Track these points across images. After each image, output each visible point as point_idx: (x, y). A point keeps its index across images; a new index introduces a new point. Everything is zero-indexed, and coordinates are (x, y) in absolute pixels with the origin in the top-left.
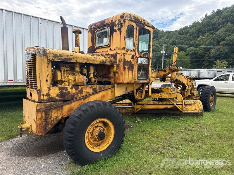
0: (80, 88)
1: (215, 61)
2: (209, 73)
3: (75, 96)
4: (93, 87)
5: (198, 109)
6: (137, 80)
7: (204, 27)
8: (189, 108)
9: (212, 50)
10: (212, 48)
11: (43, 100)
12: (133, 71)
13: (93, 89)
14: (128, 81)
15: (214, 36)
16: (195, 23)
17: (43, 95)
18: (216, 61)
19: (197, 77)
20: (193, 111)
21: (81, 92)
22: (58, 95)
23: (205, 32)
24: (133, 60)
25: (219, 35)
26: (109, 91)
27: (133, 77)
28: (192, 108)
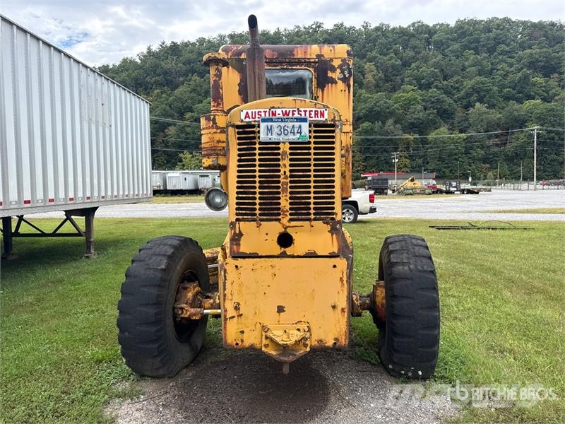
1: (180, 152)
2: (185, 179)
7: (148, 75)
9: (170, 128)
10: (170, 125)
15: (171, 98)
16: (125, 61)
18: (183, 152)
19: (162, 188)
23: (150, 86)
25: (180, 99)
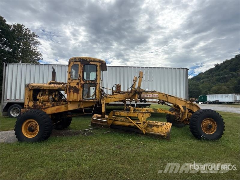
0: (44, 103)
3: (41, 107)
4: (52, 103)
5: (164, 132)
6: (81, 99)
8: (155, 129)
11: (25, 108)
12: (78, 93)
13: (52, 104)
14: (73, 100)
17: (26, 105)
20: (158, 133)
21: (45, 105)
22: (32, 106)
24: (78, 86)
26: (63, 106)
27: (79, 97)
28: (158, 130)
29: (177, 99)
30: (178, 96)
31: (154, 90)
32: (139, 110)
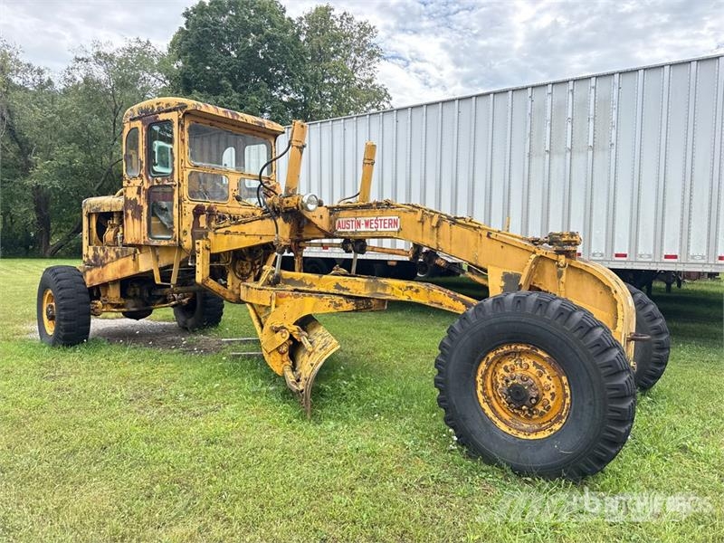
0: (106, 250)
6: (146, 239)
12: (141, 220)
13: (116, 253)
14: (133, 241)
21: (108, 255)
24: (140, 197)
26: (130, 260)
27: (142, 231)
29: (485, 238)
30: (496, 225)
31: (385, 198)
32: (308, 283)
